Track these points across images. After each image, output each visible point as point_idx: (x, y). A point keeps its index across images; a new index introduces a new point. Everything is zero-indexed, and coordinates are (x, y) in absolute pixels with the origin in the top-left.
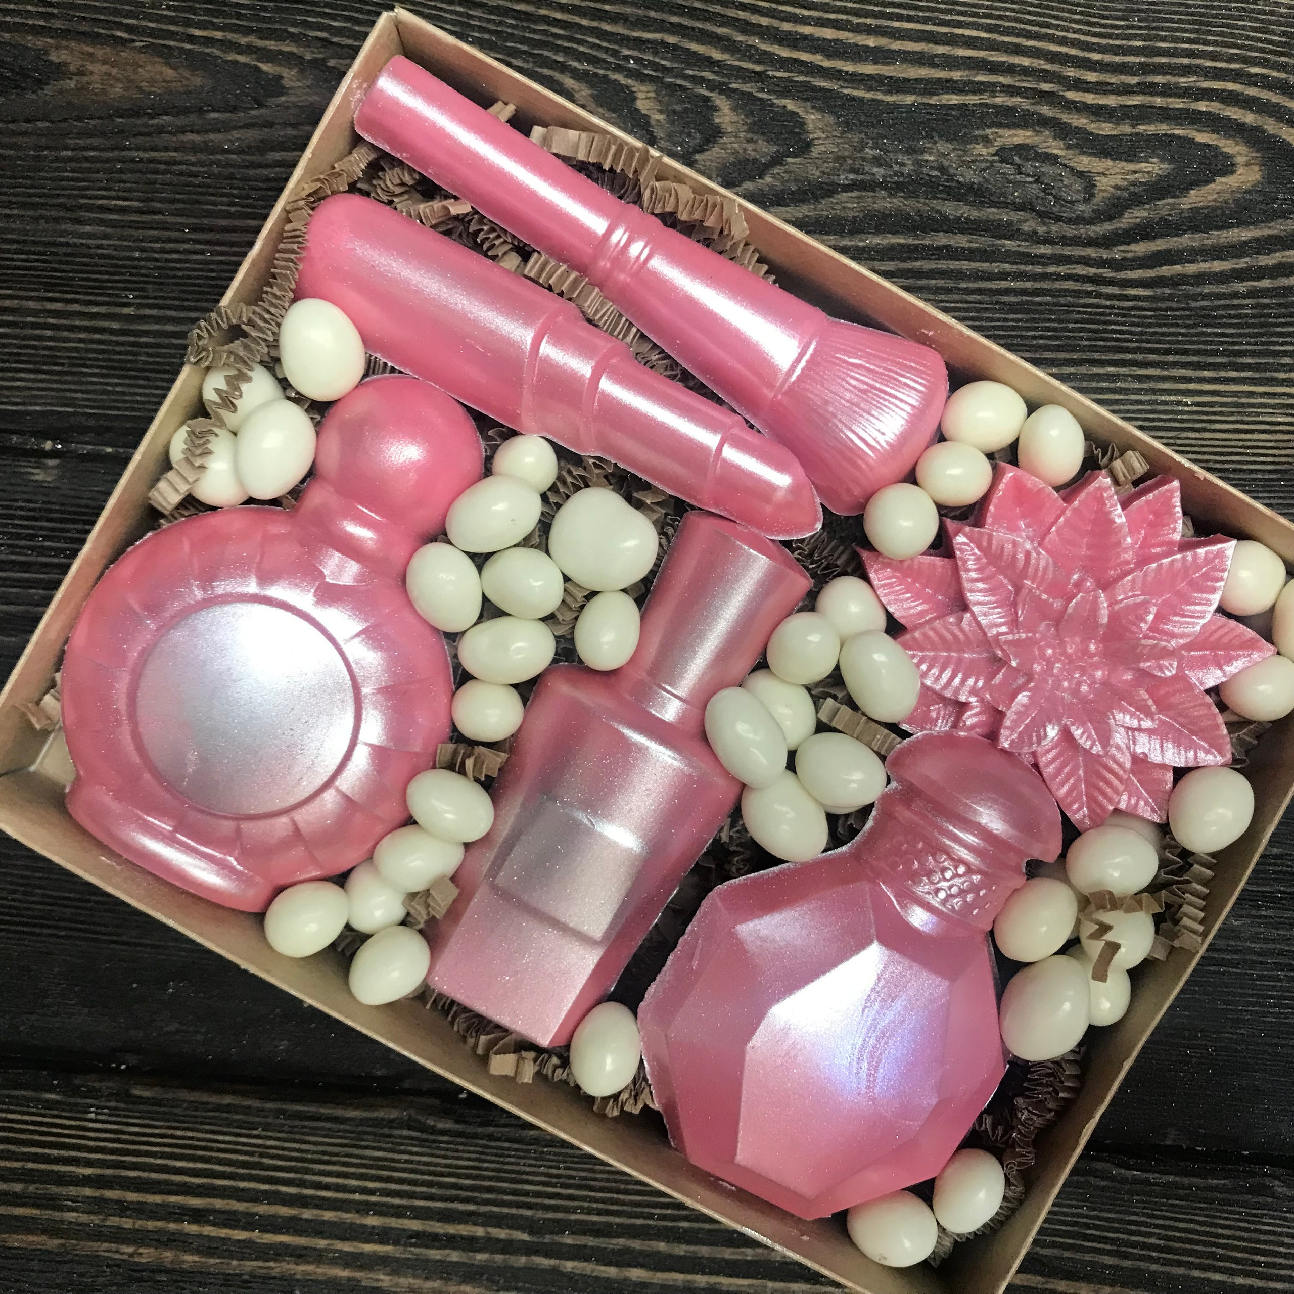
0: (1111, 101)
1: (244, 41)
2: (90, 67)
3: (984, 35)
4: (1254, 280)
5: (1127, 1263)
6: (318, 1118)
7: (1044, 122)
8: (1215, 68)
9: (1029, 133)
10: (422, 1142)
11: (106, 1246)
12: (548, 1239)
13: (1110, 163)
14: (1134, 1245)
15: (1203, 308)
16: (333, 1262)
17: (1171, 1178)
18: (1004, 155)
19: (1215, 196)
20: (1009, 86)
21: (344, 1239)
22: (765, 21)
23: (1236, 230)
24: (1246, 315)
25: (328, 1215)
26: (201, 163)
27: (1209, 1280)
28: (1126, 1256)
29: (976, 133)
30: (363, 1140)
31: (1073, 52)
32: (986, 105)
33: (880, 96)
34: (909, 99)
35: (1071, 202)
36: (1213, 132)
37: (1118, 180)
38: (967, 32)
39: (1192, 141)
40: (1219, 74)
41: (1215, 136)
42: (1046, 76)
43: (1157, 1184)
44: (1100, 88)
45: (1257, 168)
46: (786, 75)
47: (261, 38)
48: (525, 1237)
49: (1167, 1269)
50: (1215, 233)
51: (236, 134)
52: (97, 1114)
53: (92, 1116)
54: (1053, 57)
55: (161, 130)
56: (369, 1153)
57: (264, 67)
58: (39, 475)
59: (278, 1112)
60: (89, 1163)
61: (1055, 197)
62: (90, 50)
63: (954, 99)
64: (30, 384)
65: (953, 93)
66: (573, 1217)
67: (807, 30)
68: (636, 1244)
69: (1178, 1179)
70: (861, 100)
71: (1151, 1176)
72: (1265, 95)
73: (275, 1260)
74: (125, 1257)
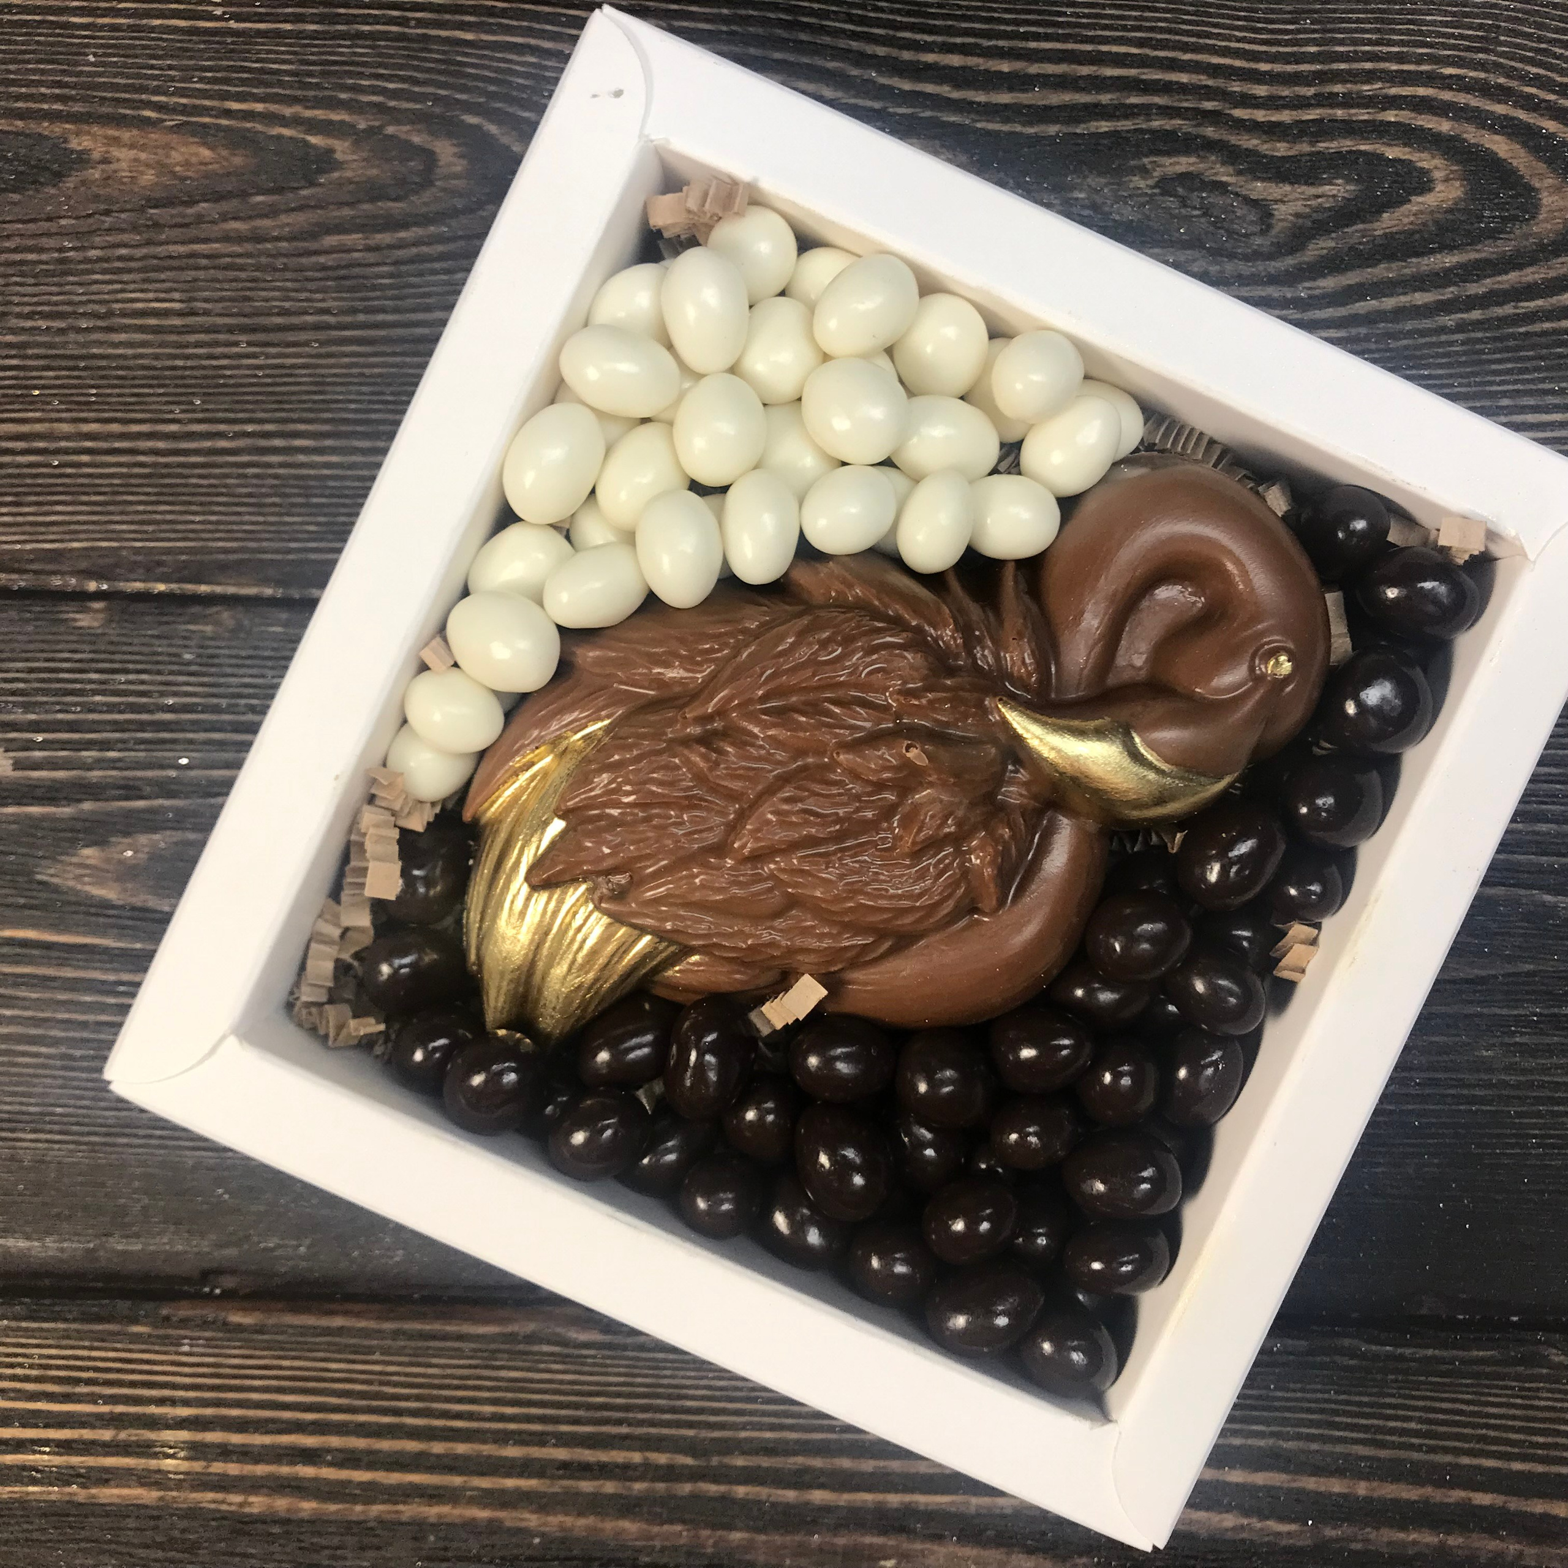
0: (1285, 116)
1: (287, 111)
2: (116, 152)
3: (1134, 51)
4: (1461, 311)
5: (1384, 1453)
6: (445, 1337)
7: (1210, 146)
8: (1403, 71)
9: (1193, 160)
10: (563, 1359)
11: (211, 1495)
12: (715, 1461)
13: (1288, 188)
14: (1392, 1431)
15: (1406, 348)
16: (472, 1501)
17: (1430, 1352)
18: (1166, 185)
19: (1412, 218)
20: (1167, 107)
21: (482, 1474)
22: (881, 51)
23: (1439, 256)
24: (1457, 353)
25: (461, 1448)
26: (249, 255)
27: (1479, 1468)
28: (1382, 1445)
29: (1132, 163)
30: (496, 1359)
31: (1238, 63)
32: (1142, 131)
33: (1018, 128)
34: (1053, 129)
35: (1246, 235)
36: (1405, 145)
37: (1298, 207)
38: (1115, 49)
39: (1380, 157)
40: (1406, 79)
41: (1407, 149)
42: (1209, 93)
43: (1414, 1360)
44: (1272, 103)
45: (1457, 184)
46: (909, 111)
47: (307, 108)
48: (689, 1461)
49: (1432, 1457)
50: (1414, 260)
51: (284, 219)
52: (191, 1346)
53: (186, 1349)
54: (1215, 71)
55: (200, 219)
56: (503, 1374)
57: (313, 140)
58: (84, 620)
59: (396, 1334)
60: (186, 1403)
61: (1227, 231)
62: (116, 133)
63: (1104, 126)
64: (67, 518)
65: (1103, 119)
66: (743, 1434)
67: (930, 58)
68: (817, 1463)
69: (1437, 1352)
70: (998, 133)
71: (1408, 1351)
72: (1462, 98)
73: (404, 1503)
74: (233, 1508)
